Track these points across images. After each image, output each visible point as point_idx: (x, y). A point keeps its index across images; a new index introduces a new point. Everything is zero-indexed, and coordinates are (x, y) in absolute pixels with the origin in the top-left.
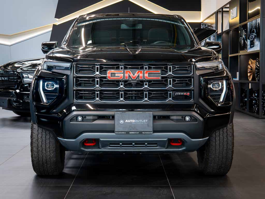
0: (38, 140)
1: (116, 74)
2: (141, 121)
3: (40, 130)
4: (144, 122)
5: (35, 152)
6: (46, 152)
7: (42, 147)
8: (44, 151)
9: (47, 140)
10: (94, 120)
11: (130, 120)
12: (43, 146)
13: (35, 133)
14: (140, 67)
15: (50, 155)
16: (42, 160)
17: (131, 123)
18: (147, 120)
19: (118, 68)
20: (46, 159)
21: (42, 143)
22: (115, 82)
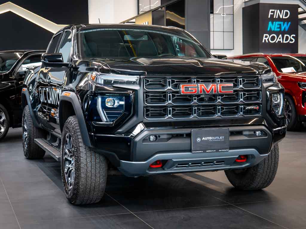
0: (86, 165)
1: (190, 88)
2: (218, 138)
3: (89, 154)
4: (220, 139)
5: (83, 179)
6: (95, 177)
7: (92, 173)
8: (93, 178)
9: (97, 165)
10: (168, 139)
11: (207, 138)
12: (93, 171)
13: (83, 157)
14: (212, 80)
15: (99, 181)
16: (90, 187)
17: (208, 140)
18: (223, 137)
19: (190, 82)
20: (95, 185)
21: (91, 168)
22: (187, 97)
